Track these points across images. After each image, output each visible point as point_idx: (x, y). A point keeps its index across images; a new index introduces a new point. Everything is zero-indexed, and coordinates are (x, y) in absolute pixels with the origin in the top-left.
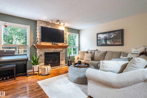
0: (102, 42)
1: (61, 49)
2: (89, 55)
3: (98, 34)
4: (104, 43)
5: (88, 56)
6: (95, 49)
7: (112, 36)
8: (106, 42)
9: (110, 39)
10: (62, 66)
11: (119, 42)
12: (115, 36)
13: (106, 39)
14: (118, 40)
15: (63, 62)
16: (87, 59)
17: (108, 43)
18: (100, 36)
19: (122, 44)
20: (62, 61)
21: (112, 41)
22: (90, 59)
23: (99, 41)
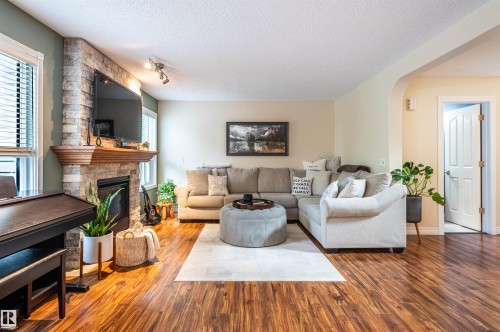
0: (240, 145)
1: (133, 166)
2: (222, 180)
3: (229, 124)
4: (246, 147)
5: (220, 182)
6: (227, 164)
7: (267, 133)
8: (251, 145)
9: (261, 139)
11: (281, 147)
12: (271, 134)
13: (251, 140)
14: (279, 144)
16: (219, 191)
17: (257, 148)
18: (234, 129)
19: (286, 154)
20: (134, 208)
21: (267, 144)
22: (225, 191)
23: (231, 144)
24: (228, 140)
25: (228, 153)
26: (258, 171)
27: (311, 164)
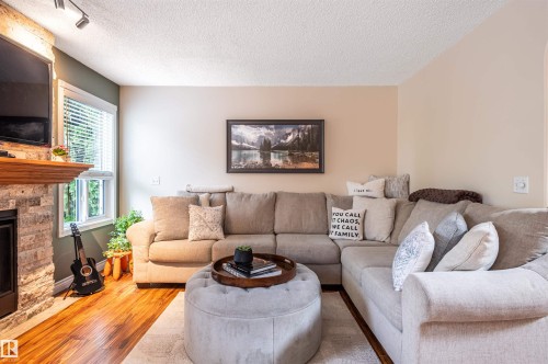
0: (249, 156)
1: (29, 191)
2: (214, 214)
3: (230, 124)
4: (257, 159)
5: (209, 218)
6: (226, 187)
7: (290, 138)
8: (266, 157)
9: (281, 148)
10: (36, 306)
11: (313, 160)
12: (298, 139)
13: (266, 148)
14: (308, 154)
15: (37, 281)
17: (275, 160)
18: (238, 130)
19: (320, 170)
20: (33, 271)
21: (290, 155)
22: (218, 233)
23: (235, 155)
24: (229, 148)
25: (230, 169)
26: (275, 197)
27: (360, 187)
